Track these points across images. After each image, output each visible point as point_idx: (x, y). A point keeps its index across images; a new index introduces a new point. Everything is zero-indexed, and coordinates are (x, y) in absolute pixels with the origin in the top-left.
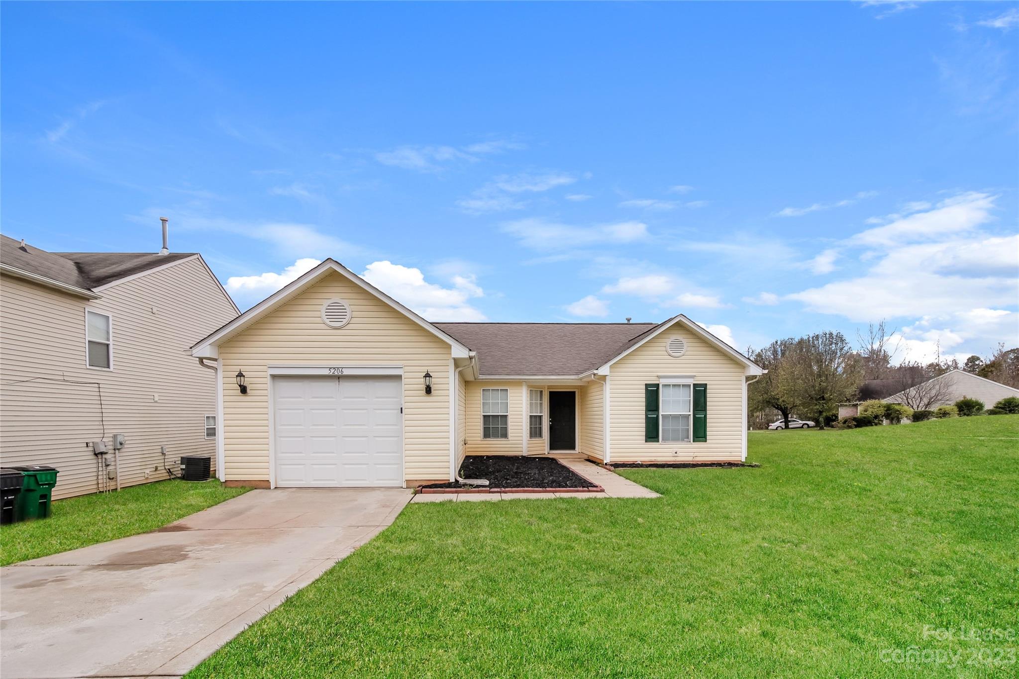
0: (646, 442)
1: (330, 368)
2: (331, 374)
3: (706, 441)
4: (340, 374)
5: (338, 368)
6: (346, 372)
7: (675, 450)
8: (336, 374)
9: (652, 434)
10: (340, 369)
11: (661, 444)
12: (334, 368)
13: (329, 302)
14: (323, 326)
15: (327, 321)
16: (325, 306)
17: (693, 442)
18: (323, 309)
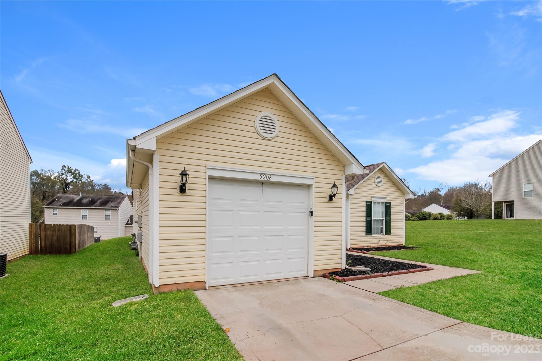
0: (366, 235)
1: (261, 174)
2: (262, 179)
3: (390, 234)
4: (269, 180)
5: (268, 175)
6: (274, 179)
7: (378, 239)
8: (266, 179)
9: (369, 231)
10: (269, 176)
11: (373, 236)
12: (264, 174)
13: (262, 115)
14: (256, 136)
15: (261, 131)
16: (259, 118)
17: (385, 234)
18: (258, 120)
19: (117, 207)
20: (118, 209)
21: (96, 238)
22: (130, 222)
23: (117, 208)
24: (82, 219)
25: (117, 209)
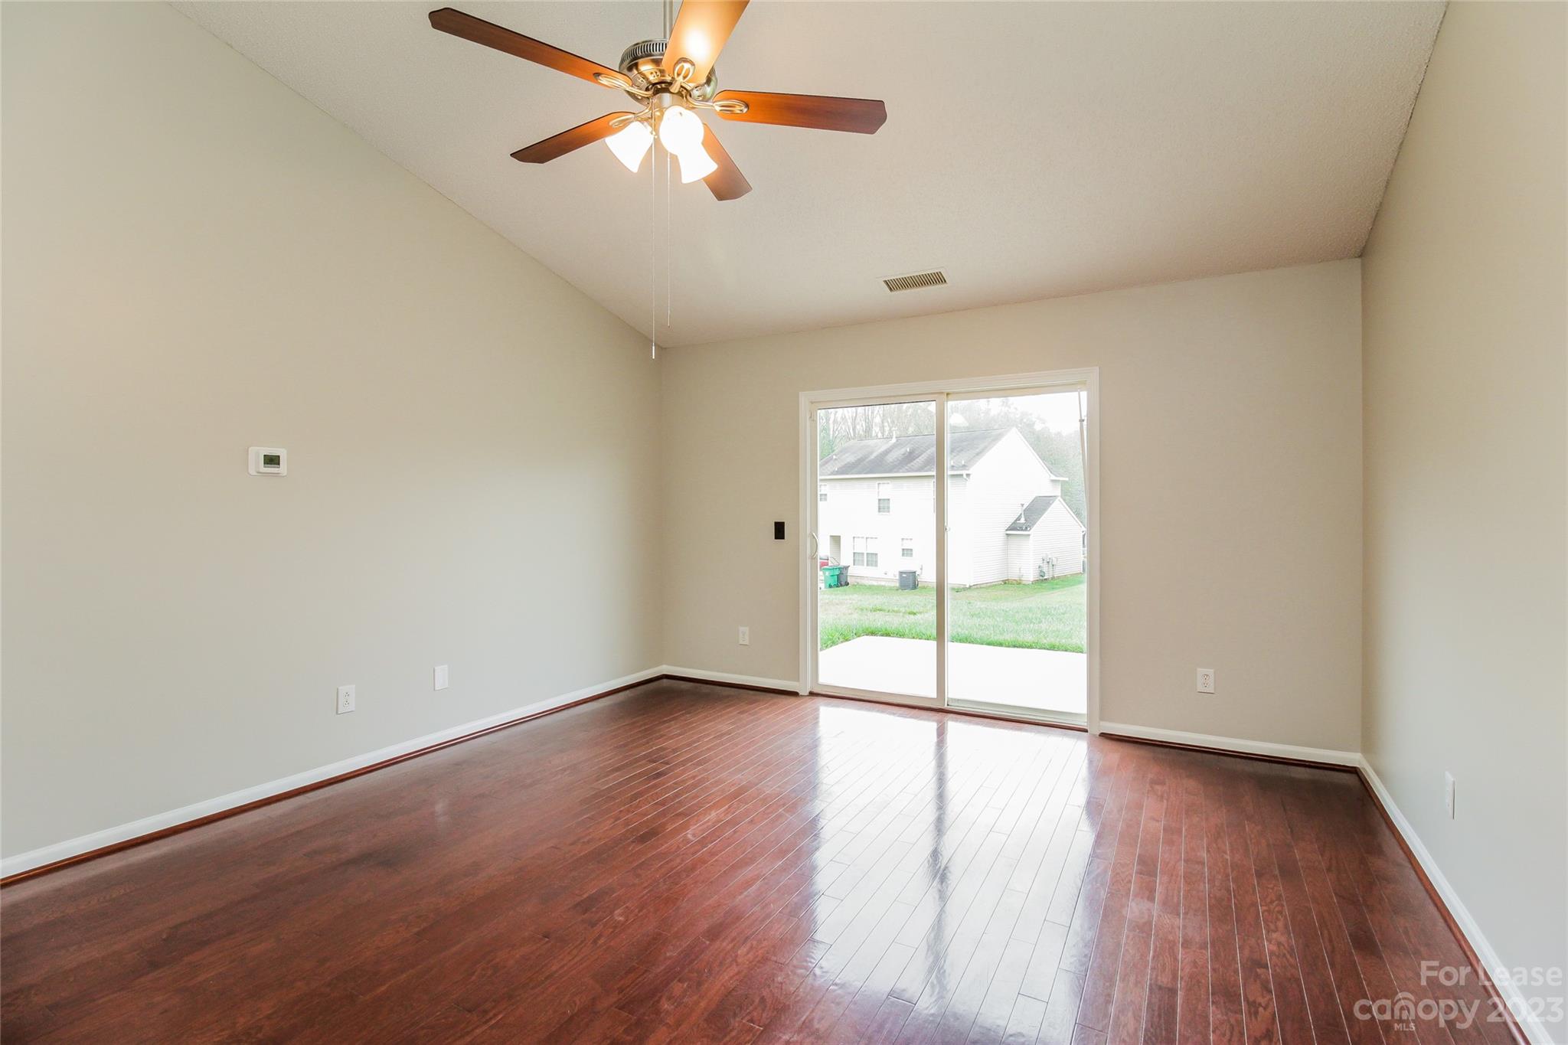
19: (964, 467)
20: (968, 475)
21: (905, 573)
22: (1023, 520)
23: (964, 472)
24: (879, 511)
25: (962, 475)
